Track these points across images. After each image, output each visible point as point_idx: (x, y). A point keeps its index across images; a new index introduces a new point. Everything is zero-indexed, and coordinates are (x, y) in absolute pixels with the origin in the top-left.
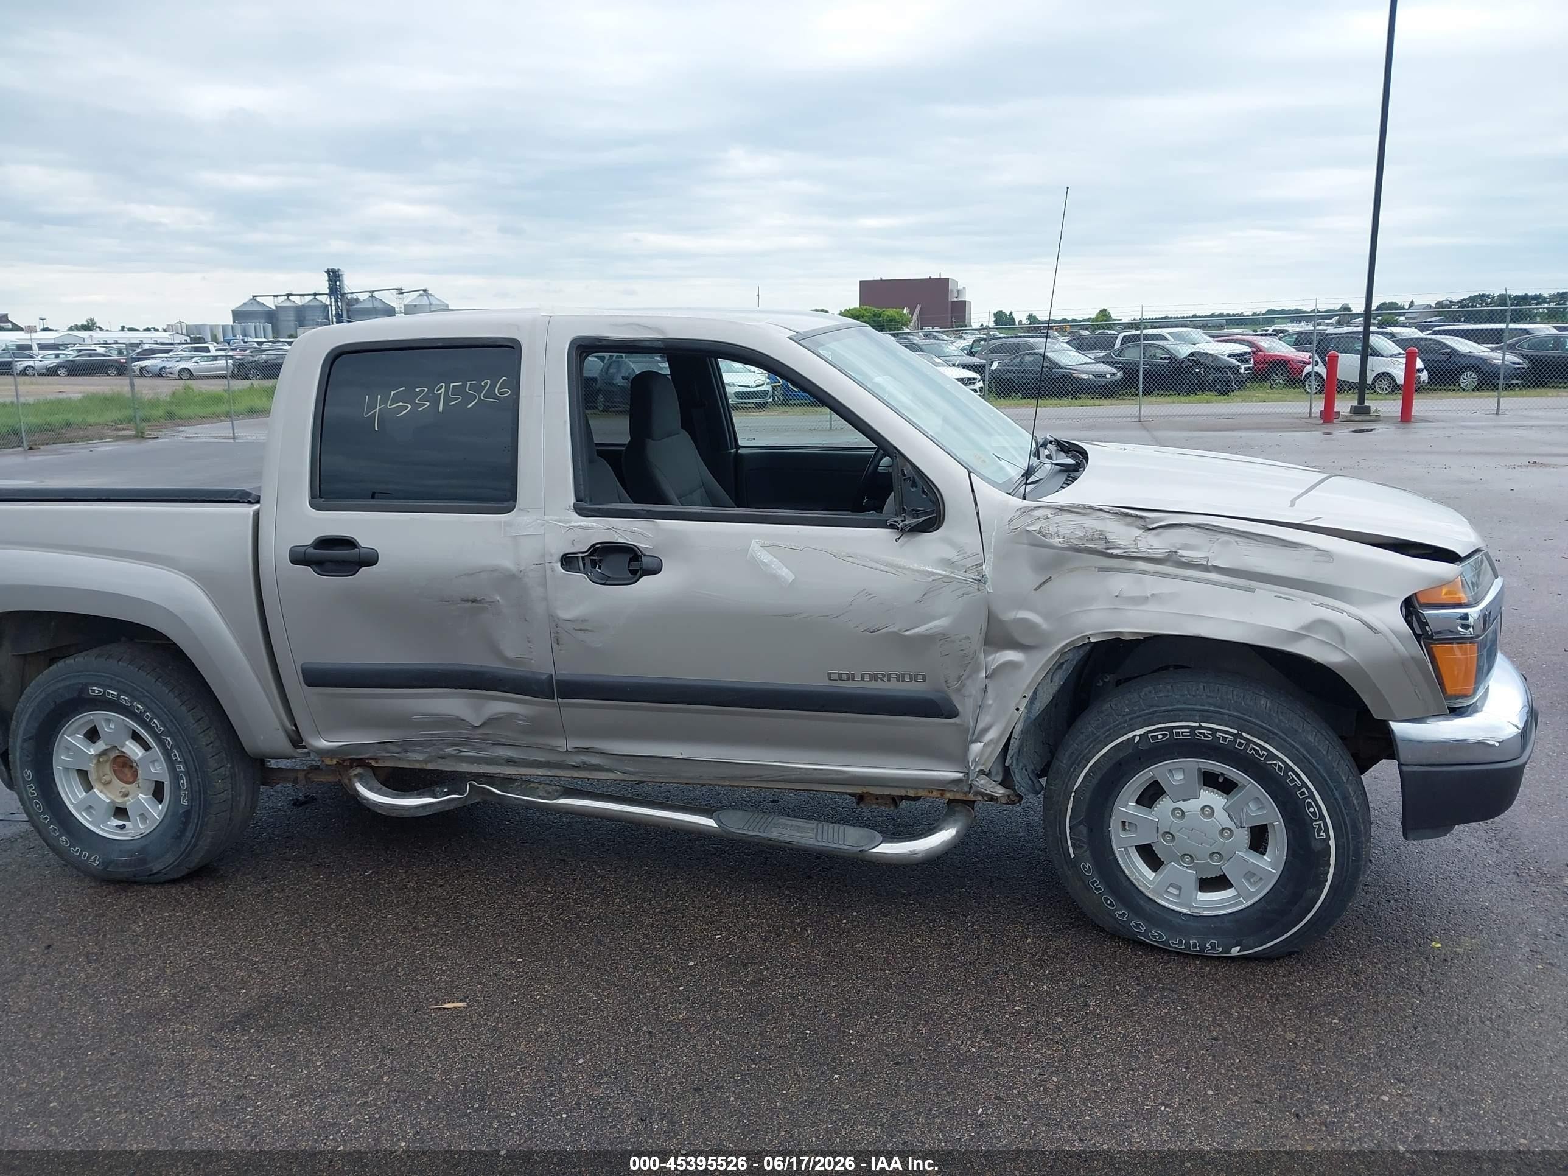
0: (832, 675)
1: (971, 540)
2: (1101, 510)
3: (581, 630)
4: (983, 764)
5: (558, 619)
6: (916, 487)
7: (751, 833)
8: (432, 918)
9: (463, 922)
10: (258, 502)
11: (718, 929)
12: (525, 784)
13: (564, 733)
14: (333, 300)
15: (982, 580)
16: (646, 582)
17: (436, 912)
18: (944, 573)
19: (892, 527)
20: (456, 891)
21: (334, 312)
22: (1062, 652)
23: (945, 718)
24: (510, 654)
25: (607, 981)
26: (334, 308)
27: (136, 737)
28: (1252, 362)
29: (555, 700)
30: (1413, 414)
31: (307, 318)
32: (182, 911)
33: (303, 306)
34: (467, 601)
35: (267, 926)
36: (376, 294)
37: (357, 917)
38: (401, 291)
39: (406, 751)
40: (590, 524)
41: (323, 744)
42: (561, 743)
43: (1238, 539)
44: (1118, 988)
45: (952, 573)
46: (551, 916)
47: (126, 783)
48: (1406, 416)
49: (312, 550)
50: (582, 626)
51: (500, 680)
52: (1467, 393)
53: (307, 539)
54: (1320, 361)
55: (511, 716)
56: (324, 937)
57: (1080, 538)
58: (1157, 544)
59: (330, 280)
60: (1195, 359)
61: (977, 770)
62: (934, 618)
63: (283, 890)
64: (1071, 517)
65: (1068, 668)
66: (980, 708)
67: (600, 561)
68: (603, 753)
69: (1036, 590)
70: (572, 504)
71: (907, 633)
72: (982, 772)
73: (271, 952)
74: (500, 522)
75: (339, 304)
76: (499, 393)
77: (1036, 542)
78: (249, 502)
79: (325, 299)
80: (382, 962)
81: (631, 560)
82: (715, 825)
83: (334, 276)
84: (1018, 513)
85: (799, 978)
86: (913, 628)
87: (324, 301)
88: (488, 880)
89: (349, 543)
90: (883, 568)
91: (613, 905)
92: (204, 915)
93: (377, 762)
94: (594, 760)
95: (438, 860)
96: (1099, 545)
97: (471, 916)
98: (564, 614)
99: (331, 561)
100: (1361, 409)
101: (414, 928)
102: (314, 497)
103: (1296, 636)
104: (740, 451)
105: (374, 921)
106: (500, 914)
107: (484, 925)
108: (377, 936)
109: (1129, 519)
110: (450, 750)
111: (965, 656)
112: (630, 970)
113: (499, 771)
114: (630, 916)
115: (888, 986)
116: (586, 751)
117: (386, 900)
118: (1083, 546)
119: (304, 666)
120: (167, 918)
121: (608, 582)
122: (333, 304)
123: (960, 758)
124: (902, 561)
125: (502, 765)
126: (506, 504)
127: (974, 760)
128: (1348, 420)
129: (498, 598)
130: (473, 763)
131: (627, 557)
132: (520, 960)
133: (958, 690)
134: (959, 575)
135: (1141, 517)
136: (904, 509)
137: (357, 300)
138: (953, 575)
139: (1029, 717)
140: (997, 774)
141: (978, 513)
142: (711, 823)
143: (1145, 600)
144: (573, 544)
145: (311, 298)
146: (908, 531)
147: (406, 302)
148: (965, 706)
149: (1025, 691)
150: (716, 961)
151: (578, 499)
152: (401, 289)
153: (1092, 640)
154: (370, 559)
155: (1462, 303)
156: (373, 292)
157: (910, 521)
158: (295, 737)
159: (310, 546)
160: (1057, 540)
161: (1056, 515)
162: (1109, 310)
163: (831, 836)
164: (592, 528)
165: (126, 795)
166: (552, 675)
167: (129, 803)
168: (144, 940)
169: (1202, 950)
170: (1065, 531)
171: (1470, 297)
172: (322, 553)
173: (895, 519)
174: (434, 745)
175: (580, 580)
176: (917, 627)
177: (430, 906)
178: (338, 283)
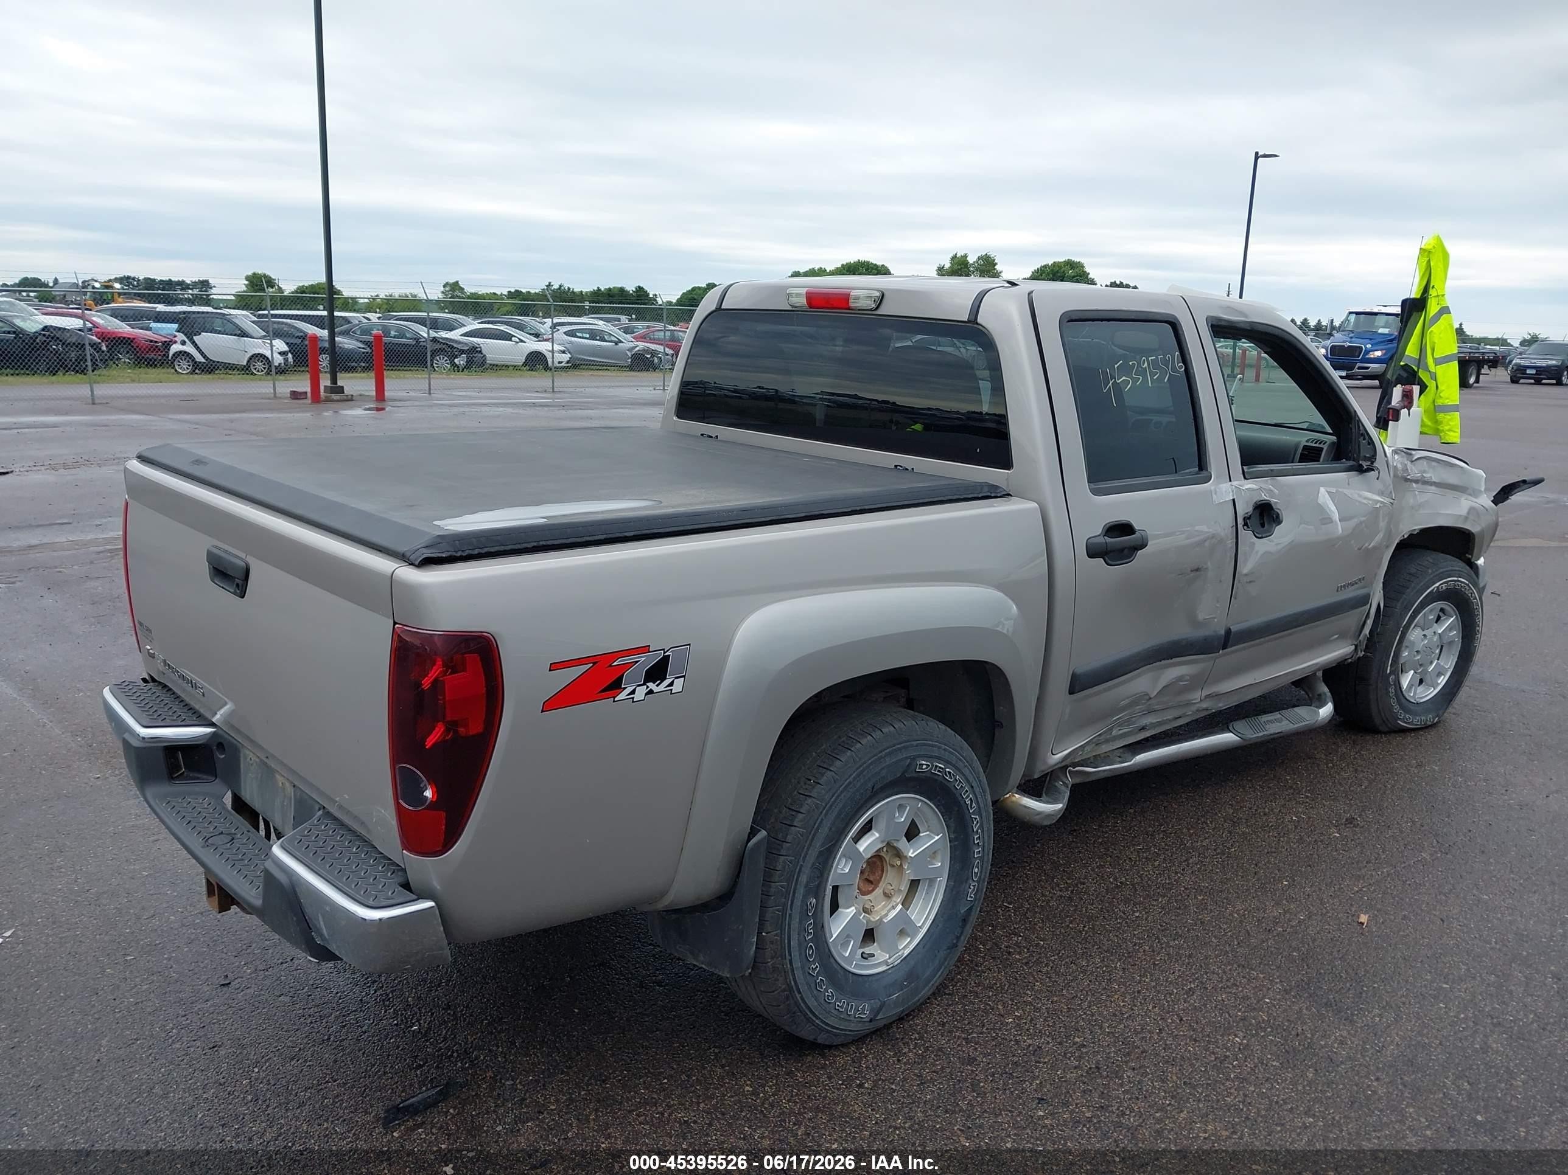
1: (1385, 476)
3: (1249, 582)
5: (1241, 574)
6: (1365, 440)
13: (1204, 685)
18: (1382, 500)
24: (1201, 617)
29: (1217, 654)
34: (1194, 570)
40: (1251, 486)
41: (1053, 758)
42: (1197, 695)
48: (381, 395)
49: (1108, 540)
50: (1250, 578)
51: (1192, 644)
54: (186, 340)
60: (52, 333)
61: (1364, 640)
62: (1378, 533)
67: (1250, 518)
68: (1216, 695)
70: (1241, 469)
71: (1370, 546)
76: (1178, 367)
89: (1129, 528)
98: (1245, 569)
99: (1117, 550)
100: (336, 389)
102: (1092, 479)
103: (1466, 519)
110: (1115, 732)
116: (1209, 696)
119: (1071, 672)
123: (1356, 634)
129: (1209, 563)
134: (1386, 500)
136: (1360, 456)
154: (1142, 543)
159: (1103, 534)
163: (1295, 718)
164: (1251, 490)
172: (1110, 542)
175: (1250, 536)
176: (1373, 541)
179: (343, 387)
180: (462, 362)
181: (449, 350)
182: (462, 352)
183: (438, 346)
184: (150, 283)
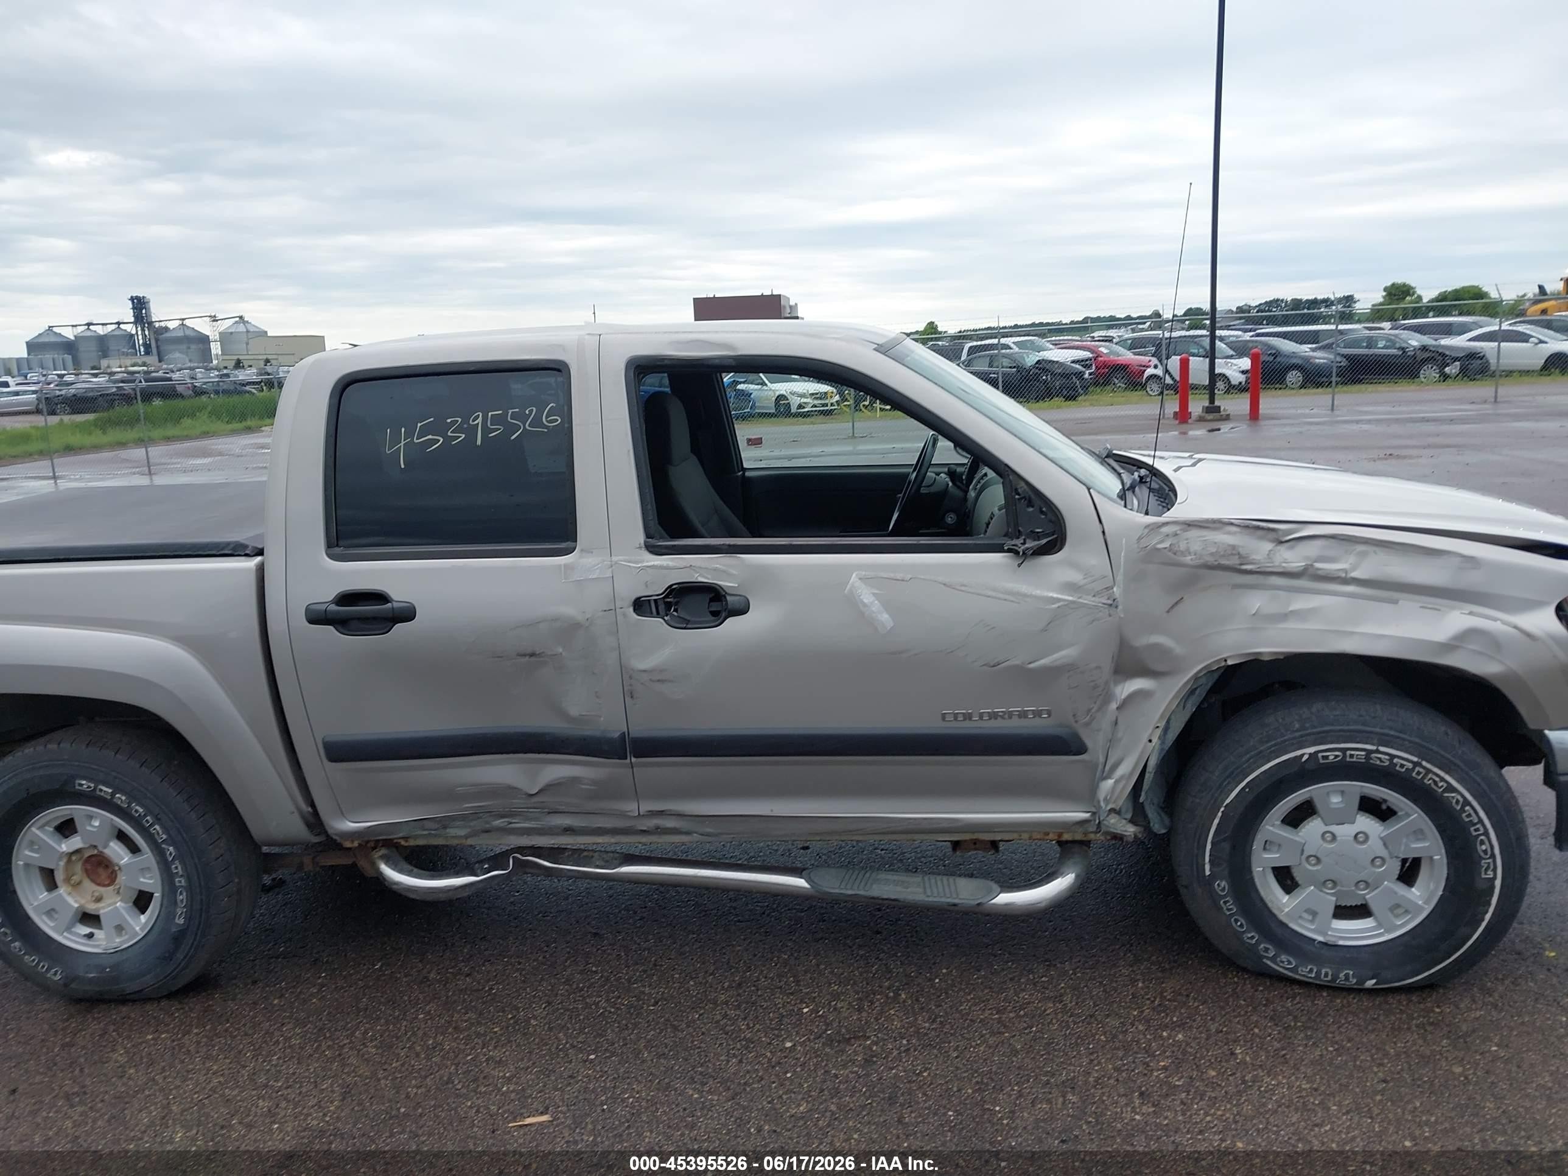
0: (947, 716)
1: (1096, 560)
2: (1232, 524)
3: (659, 681)
4: (1114, 802)
5: (632, 670)
6: (1033, 507)
7: (850, 892)
8: (472, 1015)
9: (510, 1016)
10: (260, 552)
11: (802, 1002)
12: (579, 855)
13: (637, 796)
14: (139, 329)
15: (1113, 605)
16: (731, 624)
17: (474, 1007)
18: (1070, 598)
19: (1009, 551)
20: (489, 980)
21: (141, 342)
22: (1196, 678)
23: (1074, 755)
24: (574, 711)
25: (701, 1073)
26: (140, 337)
27: (122, 836)
28: (1094, 367)
29: (628, 761)
30: (1260, 411)
31: (111, 348)
32: (167, 1032)
33: (105, 335)
34: (524, 655)
35: (277, 1042)
36: (187, 322)
37: (383, 1021)
38: (214, 319)
39: (445, 827)
40: (665, 563)
41: (350, 826)
42: (631, 807)
43: (1375, 548)
44: (1256, 1030)
45: (1080, 598)
46: (608, 1000)
47: (99, 885)
48: (1254, 414)
49: (333, 607)
50: (660, 676)
51: (563, 741)
52: (1295, 391)
53: (325, 594)
54: (1159, 364)
55: (575, 780)
56: (351, 1049)
57: (1212, 554)
58: (1292, 558)
59: (134, 308)
60: (1043, 366)
61: (1108, 808)
62: (1060, 648)
63: (282, 996)
64: (1204, 532)
65: (1201, 693)
66: (1112, 742)
67: (677, 603)
68: (680, 815)
69: (1168, 612)
70: (642, 542)
71: (1032, 666)
72: (1112, 810)
73: (294, 1074)
74: (560, 565)
75: (147, 333)
76: (547, 421)
77: (1168, 559)
78: (246, 555)
79: (130, 328)
80: (431, 1074)
81: (711, 600)
82: (806, 885)
83: (139, 305)
84: (1147, 531)
85: (915, 1051)
86: (1035, 661)
87: (129, 330)
88: (520, 963)
89: (380, 597)
90: (1001, 596)
91: (674, 983)
92: (197, 1034)
93: (407, 841)
94: (670, 823)
95: (453, 945)
96: (1233, 561)
97: (517, 1009)
98: (641, 664)
99: (359, 619)
100: (1212, 409)
101: (455, 1028)
102: (329, 545)
103: (1448, 647)
104: (747, 474)
105: (405, 1023)
106: (549, 1003)
107: (535, 1017)
108: (414, 1043)
109: (1260, 533)
110: (498, 823)
111: (1095, 687)
112: (723, 1058)
113: (553, 842)
114: (698, 993)
115: (1015, 1052)
116: (661, 813)
117: (410, 997)
118: (1216, 563)
119: (327, 739)
120: (152, 1042)
121: (689, 626)
122: (140, 333)
123: (1089, 796)
124: (1024, 588)
125: (558, 834)
126: (563, 545)
127: (1105, 799)
128: (1201, 419)
129: (561, 650)
130: (522, 835)
131: (707, 597)
132: (592, 1057)
133: (1087, 724)
134: (1087, 600)
135: (1273, 530)
136: (1019, 531)
137: (166, 329)
138: (1080, 600)
139: (1162, 749)
140: (1127, 812)
141: (1104, 532)
142: (801, 882)
143: (1285, 617)
144: (647, 586)
145: (114, 327)
146: (1032, 554)
147: (222, 329)
148: (1095, 741)
149: (1157, 722)
150: (815, 1039)
151: (648, 535)
152: (215, 316)
153: (1230, 662)
154: (407, 614)
155: (1260, 308)
156: (183, 320)
157: (1030, 544)
158: (312, 820)
159: (332, 602)
160: (1189, 558)
161: (1185, 531)
162: (936, 323)
163: (941, 890)
164: (667, 568)
165: (99, 900)
166: (624, 733)
167: (103, 909)
168: (132, 1071)
169: (1334, 980)
170: (1196, 547)
171: (1266, 302)
172: (347, 611)
173: (1013, 542)
174: (481, 818)
175: (656, 624)
176: (1042, 659)
177: (464, 1000)
178: (144, 311)
179: (1219, 407)
180: (1454, 371)
181: (1439, 359)
182: (1456, 359)
183: (1426, 355)
184: (1297, 304)
